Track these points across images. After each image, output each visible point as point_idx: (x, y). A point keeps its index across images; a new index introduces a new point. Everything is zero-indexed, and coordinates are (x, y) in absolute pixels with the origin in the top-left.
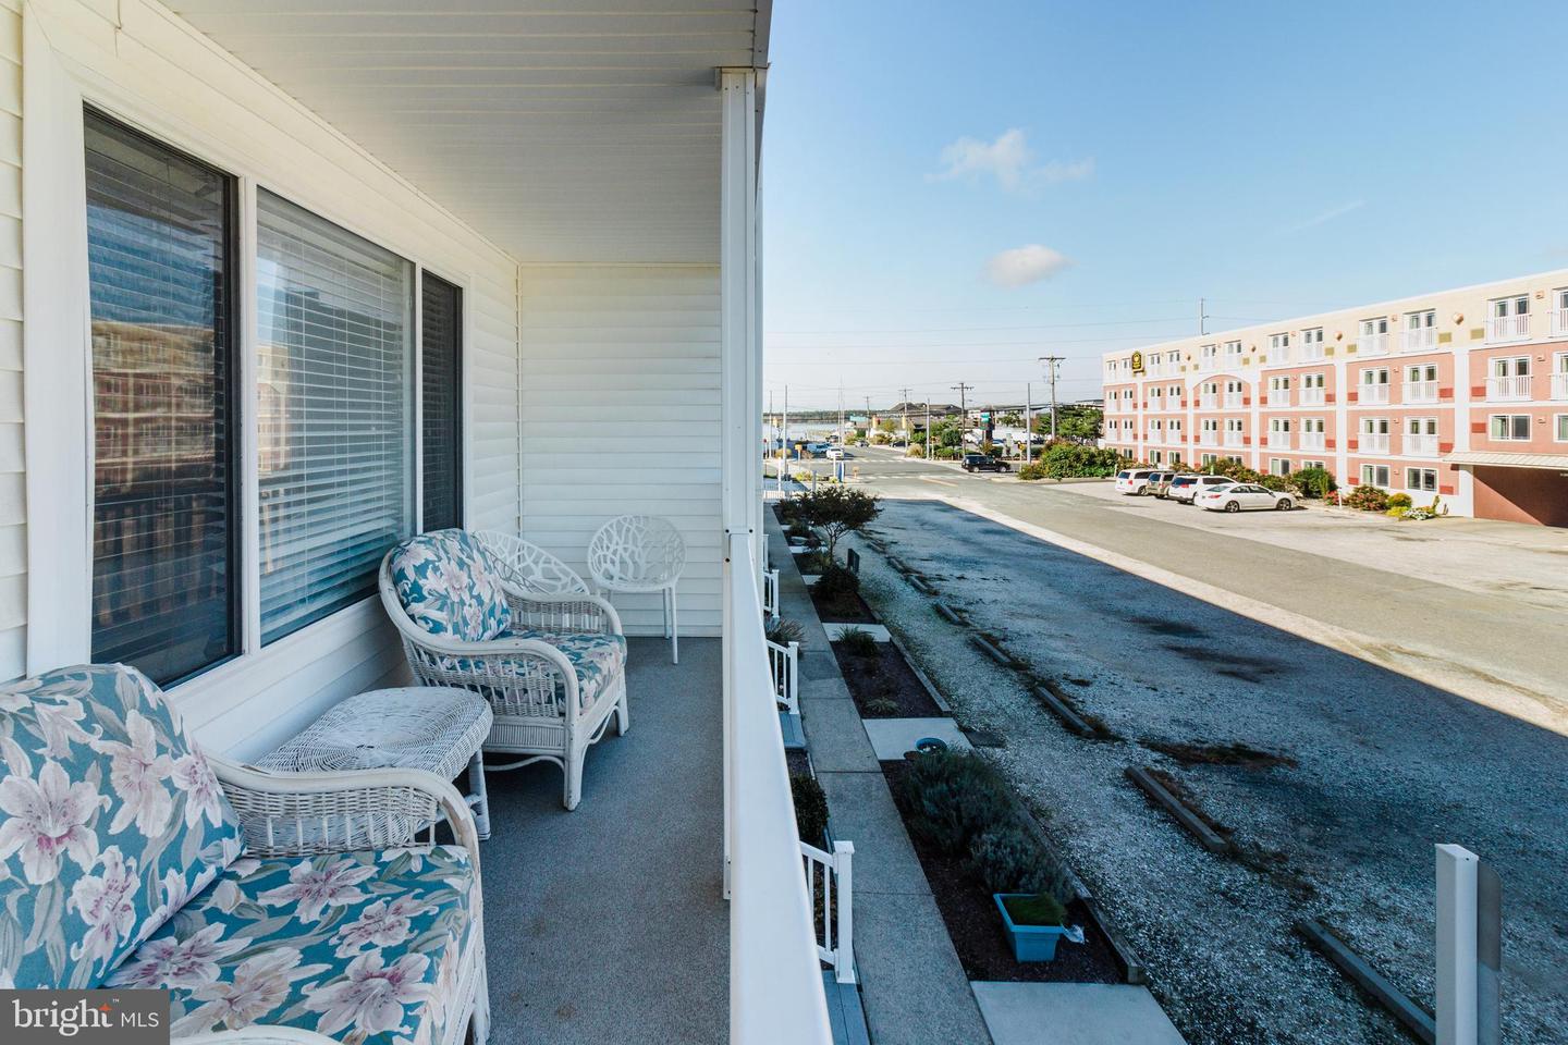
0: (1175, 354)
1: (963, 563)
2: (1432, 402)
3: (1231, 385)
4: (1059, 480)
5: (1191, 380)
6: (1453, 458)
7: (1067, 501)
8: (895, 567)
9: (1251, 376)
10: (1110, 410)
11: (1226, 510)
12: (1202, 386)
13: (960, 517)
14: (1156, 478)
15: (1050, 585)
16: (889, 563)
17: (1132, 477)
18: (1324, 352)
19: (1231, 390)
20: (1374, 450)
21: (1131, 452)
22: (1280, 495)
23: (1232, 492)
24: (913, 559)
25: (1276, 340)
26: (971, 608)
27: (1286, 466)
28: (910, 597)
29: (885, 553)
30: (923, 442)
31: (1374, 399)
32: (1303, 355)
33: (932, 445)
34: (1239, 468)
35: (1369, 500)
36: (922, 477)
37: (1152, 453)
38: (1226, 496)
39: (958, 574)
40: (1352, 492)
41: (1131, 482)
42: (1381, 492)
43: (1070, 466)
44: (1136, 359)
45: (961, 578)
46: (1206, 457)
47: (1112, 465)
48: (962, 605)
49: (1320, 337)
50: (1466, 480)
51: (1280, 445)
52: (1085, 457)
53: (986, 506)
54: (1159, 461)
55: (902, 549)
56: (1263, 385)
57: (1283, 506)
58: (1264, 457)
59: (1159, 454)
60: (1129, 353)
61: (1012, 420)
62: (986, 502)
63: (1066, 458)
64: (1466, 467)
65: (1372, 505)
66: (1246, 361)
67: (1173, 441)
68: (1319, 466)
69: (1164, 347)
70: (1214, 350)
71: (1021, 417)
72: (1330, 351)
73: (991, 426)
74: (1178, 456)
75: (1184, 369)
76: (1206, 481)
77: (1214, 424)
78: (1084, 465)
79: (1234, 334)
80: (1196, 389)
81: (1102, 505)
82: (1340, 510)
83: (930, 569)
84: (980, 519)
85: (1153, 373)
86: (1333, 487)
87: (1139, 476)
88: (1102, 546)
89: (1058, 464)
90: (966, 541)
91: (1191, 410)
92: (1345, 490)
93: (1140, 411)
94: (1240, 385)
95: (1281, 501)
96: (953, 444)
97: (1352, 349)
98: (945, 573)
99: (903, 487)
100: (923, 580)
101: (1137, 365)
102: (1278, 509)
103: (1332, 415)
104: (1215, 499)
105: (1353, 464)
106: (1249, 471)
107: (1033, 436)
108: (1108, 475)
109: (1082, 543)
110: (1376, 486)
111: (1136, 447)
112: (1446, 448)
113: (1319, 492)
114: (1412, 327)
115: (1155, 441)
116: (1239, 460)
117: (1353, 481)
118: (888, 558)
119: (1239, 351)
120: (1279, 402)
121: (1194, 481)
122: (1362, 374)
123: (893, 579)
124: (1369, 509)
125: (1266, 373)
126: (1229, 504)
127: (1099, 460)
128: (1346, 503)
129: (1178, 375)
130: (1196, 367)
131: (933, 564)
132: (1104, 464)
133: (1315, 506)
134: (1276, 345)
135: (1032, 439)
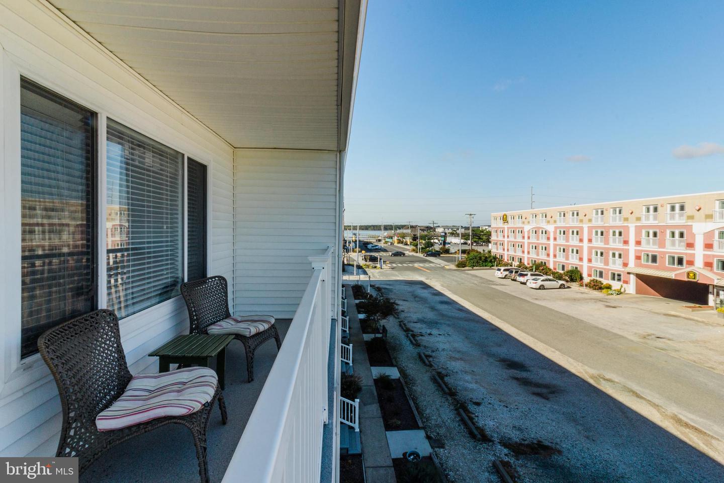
0: (520, 216)
1: (432, 324)
2: (620, 246)
3: (542, 231)
4: (473, 268)
5: (527, 228)
6: (627, 270)
7: (476, 282)
8: (402, 328)
9: (550, 228)
10: (493, 238)
11: (539, 289)
12: (531, 230)
13: (431, 293)
14: (511, 272)
15: (466, 338)
16: (400, 325)
17: (502, 271)
18: (579, 220)
19: (542, 233)
20: (598, 264)
21: (502, 256)
22: (561, 282)
23: (542, 281)
24: (410, 322)
25: (560, 214)
26: (434, 354)
27: (563, 267)
28: (408, 348)
29: (398, 318)
30: (416, 246)
31: (598, 243)
32: (571, 222)
33: (421, 246)
34: (545, 267)
35: (596, 286)
36: (416, 265)
37: (511, 257)
38: (540, 283)
39: (429, 331)
40: (589, 281)
41: (501, 273)
42: (600, 282)
43: (477, 262)
44: (505, 217)
45: (430, 334)
46: (532, 260)
47: (494, 262)
48: (429, 353)
49: (578, 214)
50: (633, 278)
51: (561, 259)
52: (483, 258)
53: (442, 286)
54: (513, 260)
55: (406, 315)
56: (555, 232)
57: (562, 287)
58: (555, 263)
59: (513, 258)
60: (502, 214)
61: (454, 234)
62: (442, 283)
63: (476, 258)
64: (633, 274)
65: (597, 288)
66: (549, 222)
67: (519, 254)
68: (576, 268)
69: (516, 213)
70: (536, 216)
71: (458, 232)
72: (581, 221)
73: (445, 236)
74: (521, 259)
75: (524, 223)
76: (532, 275)
77: (536, 247)
78: (483, 261)
79: (544, 210)
80: (529, 232)
81: (490, 284)
82: (584, 289)
83: (417, 328)
84: (439, 294)
85: (511, 224)
86: (581, 278)
87: (505, 270)
88: (489, 312)
89: (472, 261)
90: (433, 309)
91: (526, 241)
92: (586, 280)
93: (506, 239)
94: (546, 231)
95: (561, 285)
96: (429, 247)
97: (590, 220)
98: (423, 331)
99: (408, 273)
100: (414, 336)
101: (505, 219)
102: (560, 288)
103: (582, 247)
104: (535, 284)
105: (590, 268)
106: (549, 269)
107: (462, 241)
108: (493, 266)
109: (481, 310)
110: (599, 279)
111: (504, 254)
112: (625, 265)
113: (576, 279)
114: (613, 214)
115: (512, 253)
116: (545, 263)
117: (590, 275)
118: (400, 322)
119: (546, 217)
120: (561, 241)
121: (526, 275)
122: (594, 231)
123: (401, 335)
124: (595, 289)
125: (556, 228)
126: (541, 286)
127: (489, 260)
128: (586, 285)
129: (520, 225)
130: (529, 222)
131: (419, 325)
132: (491, 261)
133: (575, 286)
134: (560, 216)
135: (462, 242)
